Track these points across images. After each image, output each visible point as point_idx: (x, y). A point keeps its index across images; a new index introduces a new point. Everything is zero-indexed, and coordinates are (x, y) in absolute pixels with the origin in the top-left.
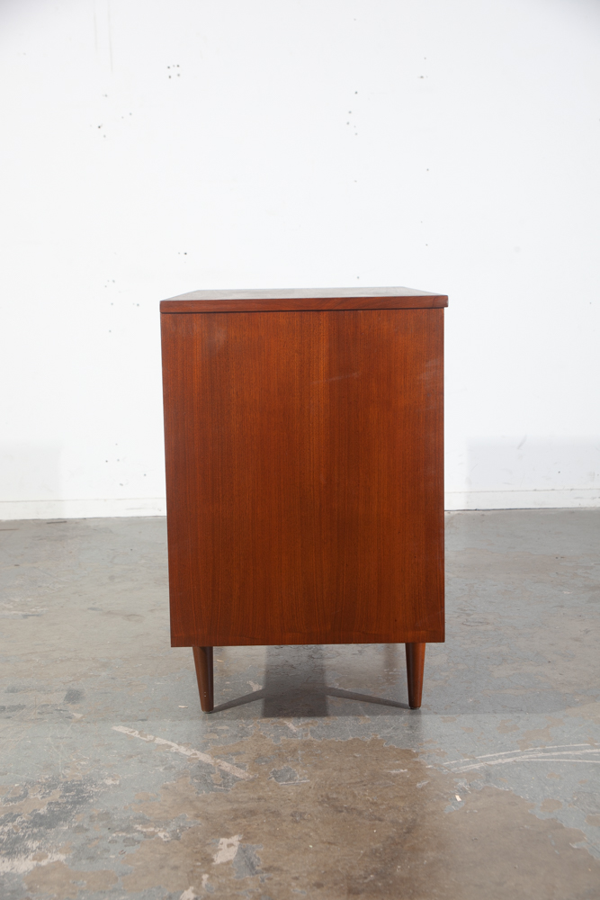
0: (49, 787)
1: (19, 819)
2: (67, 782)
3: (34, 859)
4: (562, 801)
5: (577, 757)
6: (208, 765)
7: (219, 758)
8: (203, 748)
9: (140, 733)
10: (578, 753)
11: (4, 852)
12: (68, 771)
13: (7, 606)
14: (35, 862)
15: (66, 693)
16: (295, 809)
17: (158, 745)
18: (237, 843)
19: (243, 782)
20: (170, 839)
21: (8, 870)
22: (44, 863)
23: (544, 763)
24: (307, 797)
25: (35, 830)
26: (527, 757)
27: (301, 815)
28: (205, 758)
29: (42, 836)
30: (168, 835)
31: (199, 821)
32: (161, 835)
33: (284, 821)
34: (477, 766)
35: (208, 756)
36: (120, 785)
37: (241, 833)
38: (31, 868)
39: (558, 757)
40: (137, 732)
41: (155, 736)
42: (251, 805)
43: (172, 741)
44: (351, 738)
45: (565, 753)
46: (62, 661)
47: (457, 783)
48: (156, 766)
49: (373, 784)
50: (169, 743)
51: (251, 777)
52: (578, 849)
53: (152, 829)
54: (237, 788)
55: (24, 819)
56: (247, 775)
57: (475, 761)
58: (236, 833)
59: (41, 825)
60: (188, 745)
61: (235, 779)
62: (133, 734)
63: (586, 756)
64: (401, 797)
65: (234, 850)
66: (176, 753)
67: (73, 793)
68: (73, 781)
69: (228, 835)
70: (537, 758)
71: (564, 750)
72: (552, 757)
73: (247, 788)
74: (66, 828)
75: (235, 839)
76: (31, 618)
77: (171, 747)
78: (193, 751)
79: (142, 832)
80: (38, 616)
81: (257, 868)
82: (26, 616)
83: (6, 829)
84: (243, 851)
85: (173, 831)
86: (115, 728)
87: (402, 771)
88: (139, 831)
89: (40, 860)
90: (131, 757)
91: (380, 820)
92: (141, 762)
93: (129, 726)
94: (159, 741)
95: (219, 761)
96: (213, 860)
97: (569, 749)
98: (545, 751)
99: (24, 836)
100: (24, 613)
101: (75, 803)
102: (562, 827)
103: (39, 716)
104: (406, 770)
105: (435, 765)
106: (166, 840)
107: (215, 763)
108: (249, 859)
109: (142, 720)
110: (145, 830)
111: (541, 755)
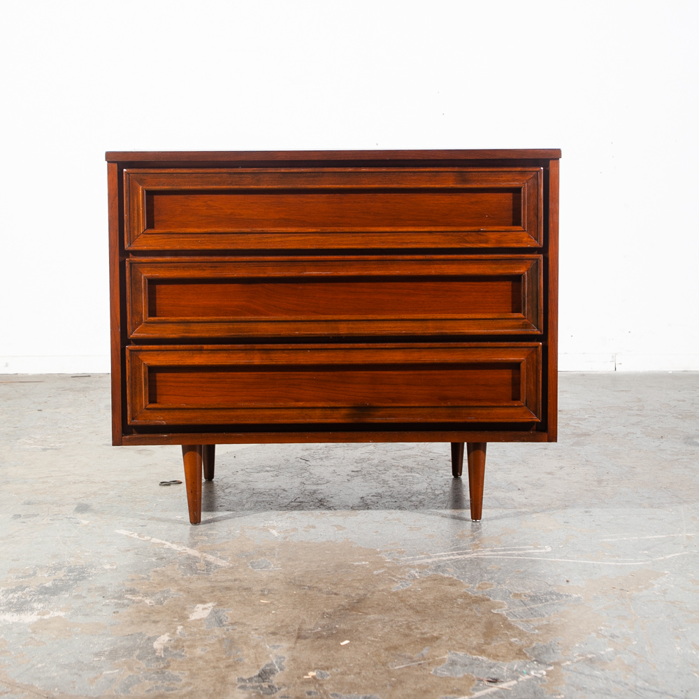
0: (55, 569)
1: (27, 589)
2: (71, 566)
3: (38, 615)
4: (496, 583)
6: (195, 557)
7: (205, 552)
8: (193, 545)
9: (139, 535)
11: (14, 610)
12: (72, 559)
13: (28, 441)
14: (39, 617)
15: (76, 506)
16: (264, 587)
17: (153, 543)
18: (211, 608)
19: (224, 568)
20: (154, 604)
21: (17, 621)
22: (46, 617)
24: (277, 579)
25: (41, 597)
26: (476, 554)
27: (270, 590)
28: (194, 552)
29: (46, 600)
30: (153, 602)
31: (181, 593)
32: (147, 601)
33: (254, 594)
34: (430, 561)
35: (196, 551)
36: (116, 569)
37: (215, 601)
38: (36, 620)
39: (503, 555)
40: (136, 534)
41: (152, 537)
42: (228, 584)
43: (167, 541)
45: (509, 552)
46: (75, 483)
47: (409, 571)
48: (150, 557)
49: (336, 571)
50: (164, 542)
51: (231, 565)
53: (140, 598)
54: (217, 572)
55: (32, 589)
56: (228, 564)
57: (430, 557)
58: (210, 602)
59: (46, 593)
60: (179, 543)
61: (216, 567)
62: (132, 535)
64: (358, 580)
65: (208, 611)
66: (168, 549)
67: (75, 574)
68: (76, 566)
69: (203, 602)
70: (484, 555)
71: (509, 550)
73: (226, 573)
74: (67, 596)
75: (210, 605)
77: (165, 544)
78: (184, 548)
79: (131, 600)
80: (56, 449)
81: (224, 623)
82: (45, 450)
83: (16, 596)
84: (215, 612)
85: (158, 599)
86: (117, 531)
87: (364, 563)
88: (128, 599)
89: (44, 615)
90: (129, 550)
91: (337, 595)
92: (137, 554)
93: (129, 530)
94: (154, 540)
95: (205, 554)
96: (188, 618)
97: (515, 550)
98: (492, 551)
99: (31, 600)
100: (44, 447)
101: (76, 580)
102: (488, 600)
103: (51, 522)
104: (367, 563)
105: (394, 559)
106: (151, 605)
107: (202, 556)
108: (219, 617)
109: (142, 526)
110: (134, 598)
111: (490, 553)
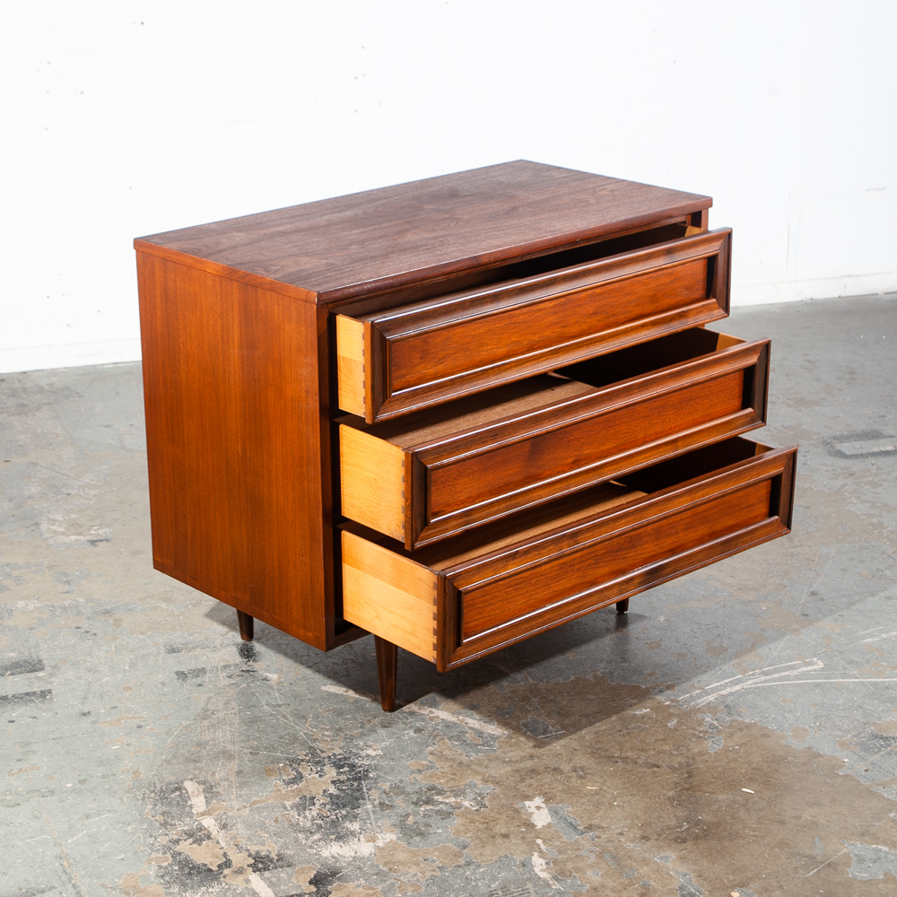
0: (316, 764)
1: (317, 802)
2: (330, 757)
3: (368, 841)
4: (807, 727)
5: (796, 677)
6: (454, 723)
7: (459, 714)
8: (435, 704)
9: (355, 691)
10: (795, 672)
11: (333, 837)
12: (320, 744)
14: (371, 843)
15: (235, 649)
16: (572, 764)
18: (543, 805)
19: (502, 739)
20: (477, 807)
21: (353, 854)
22: (380, 843)
23: (771, 687)
24: (576, 750)
25: (344, 812)
26: (751, 682)
27: (582, 768)
28: (444, 715)
29: (355, 817)
30: (472, 803)
31: (491, 786)
32: (466, 803)
33: (570, 777)
34: (712, 698)
35: (446, 713)
36: (385, 755)
37: (539, 795)
38: (373, 850)
39: (780, 679)
40: (351, 691)
42: (528, 764)
44: (572, 678)
45: (784, 674)
47: (704, 719)
49: (627, 729)
51: (506, 733)
52: (845, 776)
53: (454, 799)
54: (501, 746)
55: (322, 801)
56: (500, 731)
57: (707, 693)
58: (535, 795)
59: (344, 806)
60: (416, 702)
61: (493, 737)
62: (349, 694)
63: (804, 675)
64: (662, 740)
65: (545, 811)
66: (410, 712)
67: (346, 769)
68: (334, 755)
69: (528, 798)
70: (761, 682)
71: (781, 670)
72: (775, 680)
73: (511, 746)
74: (370, 806)
75: (539, 801)
76: (100, 544)
78: (427, 708)
79: (447, 804)
80: (106, 540)
81: (579, 828)
82: (93, 543)
83: (314, 813)
84: (554, 812)
85: (475, 799)
87: (645, 711)
88: (442, 803)
89: (374, 841)
90: (370, 721)
91: (658, 767)
93: (337, 685)
95: (461, 718)
96: (534, 825)
97: (786, 669)
98: (765, 674)
99: (337, 818)
100: (87, 538)
101: (357, 779)
102: (820, 755)
104: (648, 710)
105: (672, 701)
106: (475, 809)
107: (460, 720)
108: (566, 820)
110: (447, 801)
111: (763, 678)
